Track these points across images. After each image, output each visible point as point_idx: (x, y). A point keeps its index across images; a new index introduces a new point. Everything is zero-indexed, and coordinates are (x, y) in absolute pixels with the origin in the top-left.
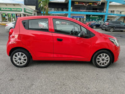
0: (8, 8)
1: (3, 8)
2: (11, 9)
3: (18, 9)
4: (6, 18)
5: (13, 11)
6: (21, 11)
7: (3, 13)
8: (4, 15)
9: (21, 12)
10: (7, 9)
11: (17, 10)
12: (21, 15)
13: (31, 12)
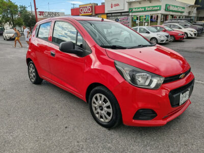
0: (142, 8)
1: (135, 8)
2: (145, 8)
3: (155, 7)
4: (137, 23)
5: (148, 11)
6: (159, 10)
7: (134, 16)
8: (135, 18)
9: (159, 12)
10: (140, 10)
11: (154, 9)
12: (157, 16)
13: (180, 10)
